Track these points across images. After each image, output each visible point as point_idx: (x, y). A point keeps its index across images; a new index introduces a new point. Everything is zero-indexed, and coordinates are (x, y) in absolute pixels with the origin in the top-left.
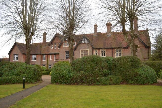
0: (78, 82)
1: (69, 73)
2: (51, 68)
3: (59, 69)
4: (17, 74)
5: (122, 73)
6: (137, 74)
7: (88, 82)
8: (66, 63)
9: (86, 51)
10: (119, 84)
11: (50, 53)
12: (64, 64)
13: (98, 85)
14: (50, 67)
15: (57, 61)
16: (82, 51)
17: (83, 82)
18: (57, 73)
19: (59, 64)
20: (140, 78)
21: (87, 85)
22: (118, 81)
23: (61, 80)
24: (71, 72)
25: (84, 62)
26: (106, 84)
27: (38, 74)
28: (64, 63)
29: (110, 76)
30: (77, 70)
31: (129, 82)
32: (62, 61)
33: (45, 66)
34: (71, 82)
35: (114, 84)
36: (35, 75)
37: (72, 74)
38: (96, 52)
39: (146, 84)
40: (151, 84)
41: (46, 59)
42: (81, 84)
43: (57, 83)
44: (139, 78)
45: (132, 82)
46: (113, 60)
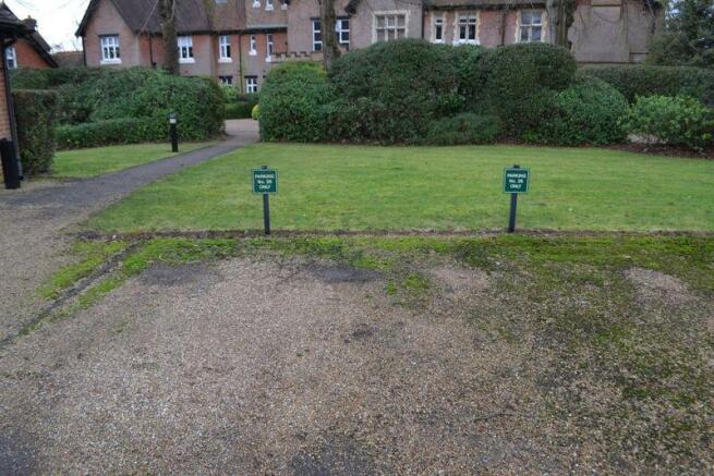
0: (350, 134)
1: (320, 103)
2: (255, 89)
3: (284, 90)
4: (141, 111)
5: (502, 106)
6: (554, 109)
7: (386, 137)
8: (310, 68)
9: (396, 20)
10: (489, 143)
11: (249, 27)
12: (303, 72)
13: (418, 144)
14: (252, 85)
15: (279, 60)
16: (380, 18)
17: (368, 136)
18: (279, 103)
19: (284, 72)
20: (564, 124)
21: (381, 144)
22: (486, 131)
23: (292, 127)
24: (327, 101)
25: (372, 63)
26: (444, 143)
27: (211, 109)
28: (303, 67)
29: (461, 116)
30: (349, 94)
31: (524, 136)
32: (298, 59)
33: (230, 82)
34: (327, 134)
35: (473, 142)
36: (202, 114)
37: (329, 108)
38: (438, 21)
39: (582, 144)
40: (602, 145)
41: (234, 52)
42: (363, 143)
43: (280, 138)
44: (559, 123)
45: (535, 137)
46: (478, 58)
